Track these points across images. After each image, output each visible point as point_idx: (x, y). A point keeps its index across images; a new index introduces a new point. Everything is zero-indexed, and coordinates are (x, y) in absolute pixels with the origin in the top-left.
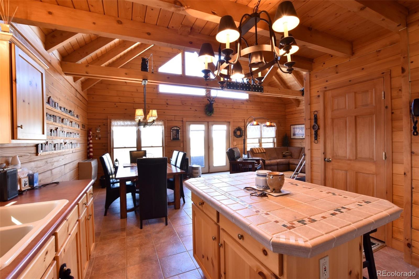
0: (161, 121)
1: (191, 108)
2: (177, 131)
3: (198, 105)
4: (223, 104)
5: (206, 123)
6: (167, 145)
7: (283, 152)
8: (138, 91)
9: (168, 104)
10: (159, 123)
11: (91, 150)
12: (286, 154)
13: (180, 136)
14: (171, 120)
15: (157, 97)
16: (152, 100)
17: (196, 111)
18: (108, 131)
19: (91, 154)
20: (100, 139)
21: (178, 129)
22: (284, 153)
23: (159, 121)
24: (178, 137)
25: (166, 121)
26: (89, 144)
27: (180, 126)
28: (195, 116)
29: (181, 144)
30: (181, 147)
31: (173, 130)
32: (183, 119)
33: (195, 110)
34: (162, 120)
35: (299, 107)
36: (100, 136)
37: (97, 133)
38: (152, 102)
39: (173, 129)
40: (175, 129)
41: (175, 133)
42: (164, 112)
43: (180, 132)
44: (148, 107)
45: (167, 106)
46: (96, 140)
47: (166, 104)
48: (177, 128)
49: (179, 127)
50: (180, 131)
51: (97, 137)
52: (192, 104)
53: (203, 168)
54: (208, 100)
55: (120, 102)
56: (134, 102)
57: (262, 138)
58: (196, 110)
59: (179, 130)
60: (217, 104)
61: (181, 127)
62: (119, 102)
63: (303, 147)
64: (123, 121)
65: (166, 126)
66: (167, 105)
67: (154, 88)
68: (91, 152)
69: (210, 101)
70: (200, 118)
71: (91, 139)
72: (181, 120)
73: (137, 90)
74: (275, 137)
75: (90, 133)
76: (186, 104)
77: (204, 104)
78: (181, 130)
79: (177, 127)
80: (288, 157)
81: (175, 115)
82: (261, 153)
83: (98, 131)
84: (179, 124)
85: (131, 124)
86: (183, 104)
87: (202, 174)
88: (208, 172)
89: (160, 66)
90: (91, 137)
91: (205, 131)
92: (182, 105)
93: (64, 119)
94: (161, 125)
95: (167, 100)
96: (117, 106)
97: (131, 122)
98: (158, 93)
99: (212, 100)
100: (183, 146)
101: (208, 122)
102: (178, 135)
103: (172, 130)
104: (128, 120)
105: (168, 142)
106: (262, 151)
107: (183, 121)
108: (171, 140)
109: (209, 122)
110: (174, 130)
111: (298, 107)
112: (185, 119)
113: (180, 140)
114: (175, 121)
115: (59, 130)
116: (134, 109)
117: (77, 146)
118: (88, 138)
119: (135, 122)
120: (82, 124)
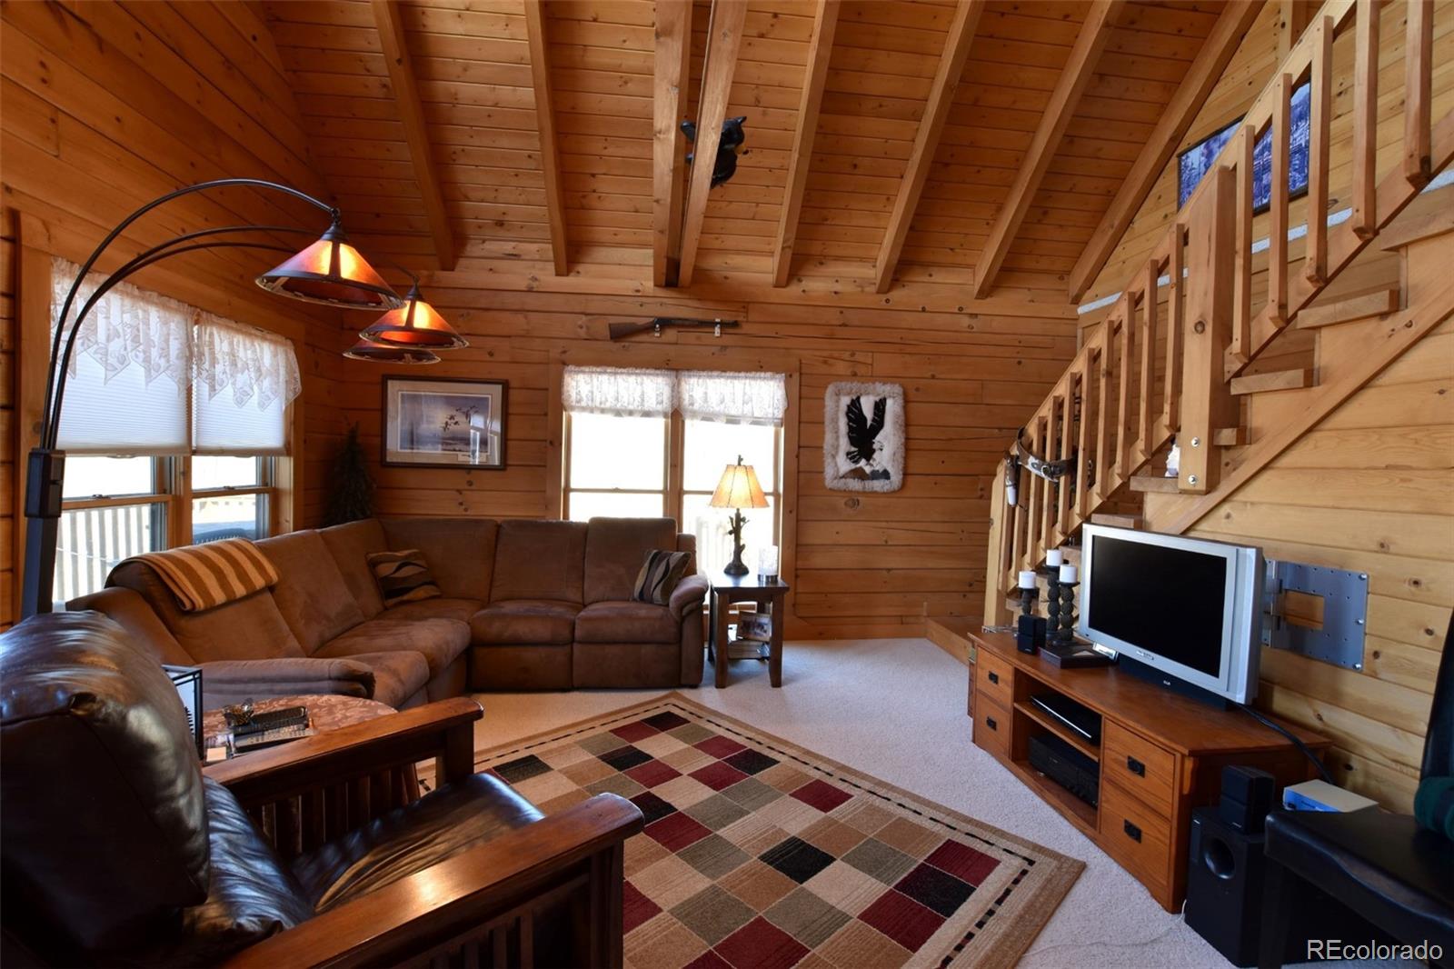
7: (373, 565)
12: (397, 575)
22: (386, 569)
35: (453, 270)
57: (195, 452)
63: (499, 520)
74: (287, 450)
80: (420, 593)
82: (252, 594)
106: (259, 582)
111: (444, 269)
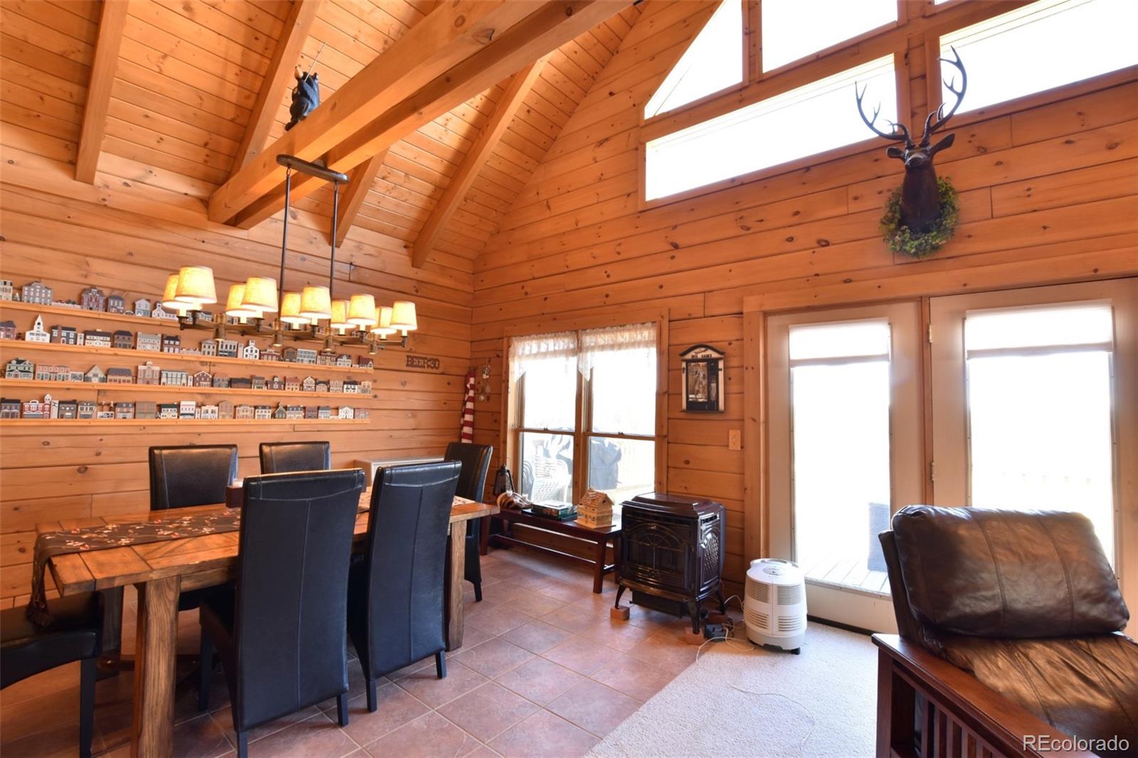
0: (648, 328)
1: (791, 239)
2: (712, 366)
3: (842, 210)
4: (1068, 142)
5: (909, 310)
6: (665, 433)
8: (579, 226)
9: (676, 247)
10: (639, 337)
11: (467, 430)
13: (725, 394)
14: (690, 318)
15: (638, 228)
16: (619, 245)
17: (828, 244)
18: (501, 375)
20: (488, 398)
21: (715, 355)
23: (639, 326)
24: (714, 394)
25: (666, 322)
27: (730, 343)
28: (817, 275)
29: (732, 433)
30: (731, 447)
31: (688, 362)
32: (741, 302)
33: (819, 242)
34: (653, 322)
36: (488, 390)
37: (484, 380)
38: (619, 253)
39: (689, 356)
40: (699, 356)
41: (699, 379)
42: (661, 287)
43: (721, 374)
44: (605, 275)
45: (673, 258)
46: (481, 401)
47: (672, 248)
48: (709, 352)
49: (723, 346)
50: (721, 365)
51: (483, 392)
52: (797, 213)
55: (534, 279)
56: (566, 270)
58: (824, 243)
59: (716, 360)
60: (999, 163)
61: (734, 343)
62: (531, 277)
64: (537, 339)
65: (665, 346)
66: (673, 253)
68: (466, 436)
70: (848, 281)
71: (470, 399)
72: (735, 310)
75: (469, 382)
76: (761, 221)
77: (880, 193)
78: (735, 362)
79: (708, 347)
81: (704, 292)
83: (485, 376)
84: (721, 333)
85: (557, 347)
86: (748, 229)
90: (471, 394)
92: (744, 232)
94: (647, 344)
95: (675, 227)
96: (526, 293)
98: (641, 207)
100: (742, 447)
101: (922, 302)
102: (714, 385)
103: (684, 365)
104: (550, 335)
105: (669, 419)
107: (742, 313)
108: (683, 411)
109: (931, 300)
110: (696, 360)
112: (751, 305)
113: (722, 412)
114: (705, 317)
115: (157, 369)
116: (566, 291)
117: (337, 414)
118: (465, 396)
119: (566, 340)
120: (408, 357)
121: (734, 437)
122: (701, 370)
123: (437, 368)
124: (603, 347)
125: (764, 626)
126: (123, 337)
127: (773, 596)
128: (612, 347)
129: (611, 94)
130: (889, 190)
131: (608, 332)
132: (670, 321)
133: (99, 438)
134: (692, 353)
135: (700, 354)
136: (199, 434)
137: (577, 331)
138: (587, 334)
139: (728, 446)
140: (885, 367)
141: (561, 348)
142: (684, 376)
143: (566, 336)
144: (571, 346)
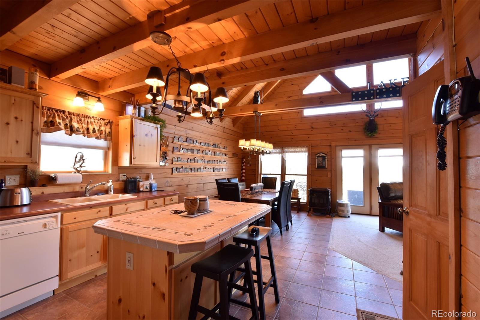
0: (305, 148)
1: (342, 130)
2: (324, 158)
3: (354, 125)
4: (397, 118)
5: (368, 147)
6: (311, 173)
9: (313, 128)
10: (303, 150)
11: (244, 174)
13: (327, 164)
14: (317, 146)
15: (301, 122)
16: (296, 125)
17: (351, 132)
18: (256, 159)
19: (244, 178)
20: (250, 165)
21: (324, 155)
23: (302, 147)
24: (324, 164)
25: (310, 147)
26: (242, 170)
27: (328, 152)
28: (349, 138)
29: (328, 173)
30: (328, 176)
31: (317, 156)
32: (331, 143)
33: (349, 131)
34: (306, 146)
36: (250, 163)
37: (249, 160)
38: (296, 128)
39: (318, 155)
40: (320, 155)
41: (320, 161)
42: (309, 138)
43: (326, 160)
44: (292, 133)
45: (312, 131)
46: (247, 166)
47: (311, 128)
48: (323, 154)
49: (326, 153)
50: (326, 157)
51: (248, 163)
52: (344, 124)
53: (361, 206)
54: (367, 115)
55: (267, 132)
56: (278, 130)
58: (350, 131)
59: (325, 156)
60: (385, 120)
65: (310, 152)
66: (312, 129)
67: (298, 113)
68: (243, 176)
69: (369, 117)
70: (356, 140)
71: (244, 166)
72: (329, 145)
73: (282, 118)
75: (243, 160)
76: (335, 124)
77: (362, 122)
78: (329, 157)
79: (323, 153)
81: (321, 140)
83: (249, 159)
84: (326, 150)
85: (276, 151)
86: (332, 126)
87: (351, 213)
88: (369, 213)
89: (305, 87)
90: (244, 164)
91: (364, 157)
92: (330, 127)
93: (203, 150)
94: (305, 152)
95: (312, 123)
96: (264, 136)
97: (275, 150)
98: (302, 117)
99: (372, 115)
100: (331, 176)
101: (370, 145)
102: (324, 162)
103: (316, 157)
105: (311, 170)
107: (331, 146)
108: (316, 168)
109: (372, 145)
110: (319, 156)
112: (333, 144)
113: (326, 168)
114: (321, 146)
115: (197, 159)
116: (278, 136)
117: (222, 170)
118: (242, 165)
119: (279, 150)
120: (233, 153)
121: (329, 175)
122: (320, 159)
123: (237, 156)
124: (291, 152)
125: (344, 212)
126: (192, 150)
127: (345, 206)
128: (294, 152)
129: (292, 84)
130: (364, 122)
131: (293, 148)
132: (312, 146)
133: (189, 178)
134: (319, 155)
135: (321, 155)
136: (203, 176)
137: (282, 147)
138: (286, 148)
139: (327, 176)
140: (362, 159)
141: (277, 151)
142: (316, 160)
143: (278, 148)
144: (280, 151)
